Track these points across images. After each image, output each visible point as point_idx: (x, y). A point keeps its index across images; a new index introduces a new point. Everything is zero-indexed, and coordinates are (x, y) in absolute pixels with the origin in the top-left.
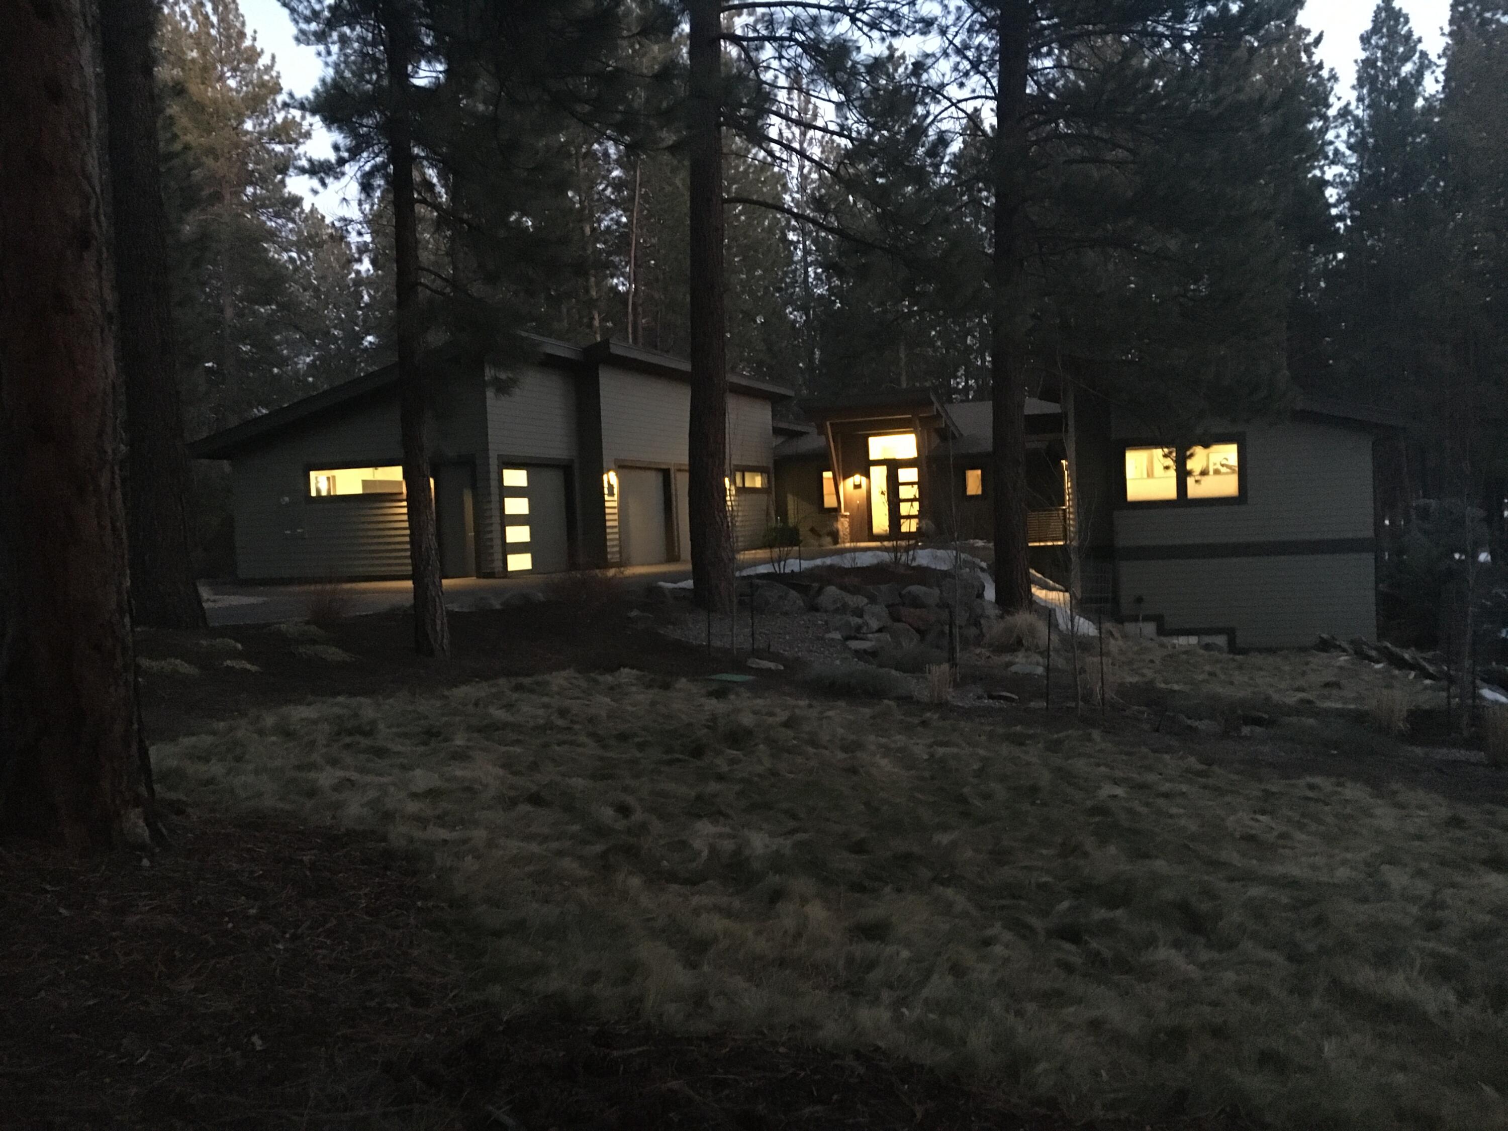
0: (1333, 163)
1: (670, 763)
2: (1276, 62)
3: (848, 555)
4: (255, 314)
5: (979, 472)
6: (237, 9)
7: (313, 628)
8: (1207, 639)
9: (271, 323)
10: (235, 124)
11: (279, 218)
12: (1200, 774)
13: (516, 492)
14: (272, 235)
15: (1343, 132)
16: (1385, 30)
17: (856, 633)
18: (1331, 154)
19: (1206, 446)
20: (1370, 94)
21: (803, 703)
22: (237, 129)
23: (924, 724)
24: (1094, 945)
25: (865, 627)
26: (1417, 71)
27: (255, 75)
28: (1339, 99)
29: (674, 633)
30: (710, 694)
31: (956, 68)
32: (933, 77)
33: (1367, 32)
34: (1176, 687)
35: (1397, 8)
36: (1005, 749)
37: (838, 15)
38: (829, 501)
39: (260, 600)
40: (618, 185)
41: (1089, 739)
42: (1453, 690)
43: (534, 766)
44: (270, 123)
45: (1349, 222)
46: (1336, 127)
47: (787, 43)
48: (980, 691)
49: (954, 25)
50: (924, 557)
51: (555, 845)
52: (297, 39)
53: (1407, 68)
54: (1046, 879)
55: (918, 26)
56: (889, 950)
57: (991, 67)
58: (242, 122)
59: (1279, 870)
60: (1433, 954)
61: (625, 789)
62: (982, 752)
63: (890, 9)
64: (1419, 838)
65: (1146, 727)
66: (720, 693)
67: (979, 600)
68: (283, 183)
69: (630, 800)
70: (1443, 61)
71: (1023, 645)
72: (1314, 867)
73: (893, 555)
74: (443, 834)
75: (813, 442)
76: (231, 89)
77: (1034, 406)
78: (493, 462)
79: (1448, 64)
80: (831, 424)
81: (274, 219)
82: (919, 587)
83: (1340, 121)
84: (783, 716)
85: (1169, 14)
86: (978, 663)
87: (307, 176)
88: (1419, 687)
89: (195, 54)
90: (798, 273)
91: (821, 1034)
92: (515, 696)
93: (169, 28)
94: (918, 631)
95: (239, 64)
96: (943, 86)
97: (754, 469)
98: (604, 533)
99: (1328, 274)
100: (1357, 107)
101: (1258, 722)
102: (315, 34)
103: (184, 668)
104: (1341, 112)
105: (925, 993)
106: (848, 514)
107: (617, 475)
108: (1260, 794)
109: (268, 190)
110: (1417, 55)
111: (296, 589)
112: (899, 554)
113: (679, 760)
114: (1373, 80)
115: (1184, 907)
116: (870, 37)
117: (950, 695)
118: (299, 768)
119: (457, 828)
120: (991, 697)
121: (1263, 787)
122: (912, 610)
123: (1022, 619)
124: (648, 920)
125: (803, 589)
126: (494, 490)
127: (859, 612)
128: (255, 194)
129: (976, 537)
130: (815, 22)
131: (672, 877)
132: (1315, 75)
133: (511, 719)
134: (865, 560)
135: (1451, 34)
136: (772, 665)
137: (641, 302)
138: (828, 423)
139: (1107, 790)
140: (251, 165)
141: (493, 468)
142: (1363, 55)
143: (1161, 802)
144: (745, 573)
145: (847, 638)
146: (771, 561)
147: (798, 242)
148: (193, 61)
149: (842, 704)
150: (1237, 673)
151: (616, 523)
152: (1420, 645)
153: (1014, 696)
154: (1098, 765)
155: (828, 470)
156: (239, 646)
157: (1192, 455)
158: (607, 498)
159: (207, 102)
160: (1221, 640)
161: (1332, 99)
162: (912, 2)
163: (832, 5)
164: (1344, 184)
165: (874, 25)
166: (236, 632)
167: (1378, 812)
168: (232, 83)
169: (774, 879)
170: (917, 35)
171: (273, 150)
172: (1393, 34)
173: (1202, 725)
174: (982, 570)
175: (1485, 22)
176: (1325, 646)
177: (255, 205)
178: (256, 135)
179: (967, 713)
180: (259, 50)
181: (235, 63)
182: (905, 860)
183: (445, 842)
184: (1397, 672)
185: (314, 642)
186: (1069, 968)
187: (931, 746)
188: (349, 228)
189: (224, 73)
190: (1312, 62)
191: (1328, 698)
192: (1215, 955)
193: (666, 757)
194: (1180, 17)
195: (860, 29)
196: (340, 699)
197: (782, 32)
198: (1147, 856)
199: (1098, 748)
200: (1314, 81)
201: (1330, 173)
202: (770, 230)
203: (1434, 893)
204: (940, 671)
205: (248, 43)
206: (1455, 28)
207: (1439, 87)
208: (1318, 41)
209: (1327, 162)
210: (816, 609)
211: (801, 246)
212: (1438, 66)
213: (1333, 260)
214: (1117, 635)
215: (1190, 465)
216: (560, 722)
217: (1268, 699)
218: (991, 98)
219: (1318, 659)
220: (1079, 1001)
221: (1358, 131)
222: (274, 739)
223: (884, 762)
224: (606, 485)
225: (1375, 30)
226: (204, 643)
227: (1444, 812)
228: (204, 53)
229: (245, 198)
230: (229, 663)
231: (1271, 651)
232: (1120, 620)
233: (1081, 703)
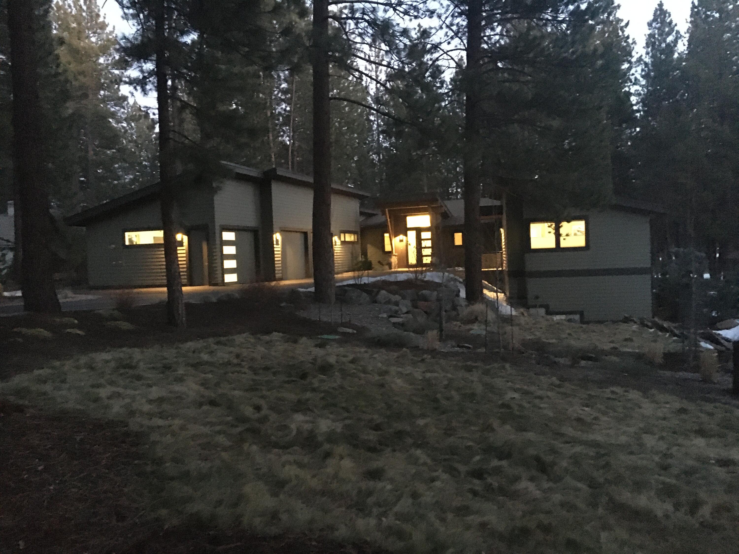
0: (634, 84)
1: (288, 382)
2: (607, 35)
3: (393, 275)
4: (105, 153)
5: (461, 234)
6: (96, 3)
7: (116, 312)
8: (571, 317)
9: (113, 159)
10: (95, 60)
11: (116, 106)
12: (559, 386)
13: (229, 243)
14: (113, 115)
15: (639, 69)
16: (659, 20)
17: (395, 314)
18: (633, 80)
19: (568, 222)
20: (652, 51)
21: (363, 350)
22: (96, 63)
23: (423, 360)
24: (489, 480)
25: (400, 312)
26: (675, 40)
27: (105, 36)
28: (637, 53)
29: (302, 314)
30: (316, 346)
31: (446, 35)
32: (435, 39)
33: (650, 21)
34: (551, 341)
35: (665, 9)
36: (461, 374)
37: (387, 8)
38: (388, 248)
39: (96, 297)
40: (285, 92)
41: (504, 368)
42: (686, 343)
43: (217, 384)
44: (112, 59)
45: (642, 113)
46: (635, 67)
47: (360, 21)
48: (454, 344)
49: (445, 13)
50: (430, 276)
51: (218, 428)
52: (122, 17)
53: (670, 39)
54: (470, 443)
55: (428, 13)
56: (380, 485)
57: (464, 34)
58: (98, 59)
59: (591, 437)
60: (663, 483)
61: (262, 397)
62: (449, 375)
63: (414, 5)
64: (664, 419)
65: (534, 362)
66: (321, 346)
67: (456, 298)
68: (118, 89)
69: (262, 402)
70: (687, 35)
71: (478, 320)
72: (608, 435)
73: (414, 275)
74: (160, 422)
75: (379, 219)
76: (93, 43)
77: (485, 202)
78: (217, 228)
79: (690, 37)
80: (388, 211)
81: (114, 107)
82: (426, 291)
83: (638, 64)
84: (351, 357)
85: (550, 9)
86: (455, 329)
87: (127, 85)
88: (670, 341)
89: (74, 25)
90: (374, 136)
91: (337, 533)
92: (216, 347)
93: (62, 12)
94: (426, 312)
95: (97, 30)
96: (441, 43)
97: (349, 232)
98: (274, 264)
99: (631, 138)
100: (646, 57)
101: (589, 359)
102: (132, 15)
103: (46, 333)
104: (638, 59)
105: (397, 508)
106: (396, 254)
107: (281, 235)
108: (587, 396)
109: (111, 92)
110: (675, 32)
111: (112, 291)
112: (417, 275)
113: (294, 381)
114: (653, 44)
115: (538, 459)
116: (403, 19)
117: (437, 345)
118: (93, 386)
119: (169, 419)
120: (458, 346)
121: (589, 392)
122: (423, 302)
123: (479, 307)
124: (257, 469)
125: (369, 292)
126: (218, 242)
127: (397, 304)
128: (104, 95)
129: (459, 266)
130: (374, 10)
131: (276, 445)
132: (626, 42)
133: (211, 360)
134: (402, 278)
135: (691, 22)
136: (350, 331)
137: (296, 149)
138: (387, 210)
139: (511, 395)
140: (103, 80)
141: (217, 231)
142: (649, 32)
143: (537, 401)
144: (341, 284)
145: (391, 316)
146: (354, 278)
147: (375, 120)
148: (74, 28)
149: (383, 350)
150: (582, 334)
151: (280, 259)
152: (673, 319)
153: (470, 346)
154: (508, 382)
155: (387, 233)
156: (76, 321)
157: (562, 226)
158: (275, 246)
159: (81, 49)
160: (577, 317)
161: (634, 53)
162: (425, 2)
163: (385, 2)
164: (639, 94)
165: (406, 13)
166: (75, 314)
167: (643, 405)
168: (93, 39)
169: (327, 446)
170: (427, 18)
171: (114, 72)
172: (663, 22)
173: (562, 361)
174: (460, 282)
175: (708, 16)
176: (626, 320)
177: (105, 100)
178: (105, 65)
179: (445, 355)
180: (107, 23)
181: (95, 29)
182: (400, 434)
183: (159, 427)
184: (660, 333)
185: (116, 319)
186: (475, 493)
187: (424, 372)
188: (149, 111)
189: (90, 34)
190: (624, 35)
191: (625, 346)
192: (551, 484)
193: (287, 379)
194: (556, 11)
195: (398, 15)
196: (124, 349)
197: (358, 15)
198: (525, 430)
199: (508, 373)
200: (625, 44)
201: (633, 89)
202: (361, 115)
203: (668, 449)
204: (433, 334)
205: (101, 19)
206: (693, 19)
207: (685, 48)
208: (627, 24)
209: (632, 84)
210: (375, 302)
211: (376, 123)
212: (685, 37)
213: (634, 132)
214: (526, 315)
215: (562, 231)
216: (235, 361)
217: (596, 347)
218: (463, 50)
219: (624, 326)
220: (477, 512)
221: (646, 69)
222: (84, 370)
223: (399, 381)
224: (275, 240)
225: (655, 20)
226: (58, 320)
227: (677, 405)
228: (79, 24)
229: (100, 97)
230: (69, 330)
231: (600, 322)
232: (527, 307)
233: (502, 350)
